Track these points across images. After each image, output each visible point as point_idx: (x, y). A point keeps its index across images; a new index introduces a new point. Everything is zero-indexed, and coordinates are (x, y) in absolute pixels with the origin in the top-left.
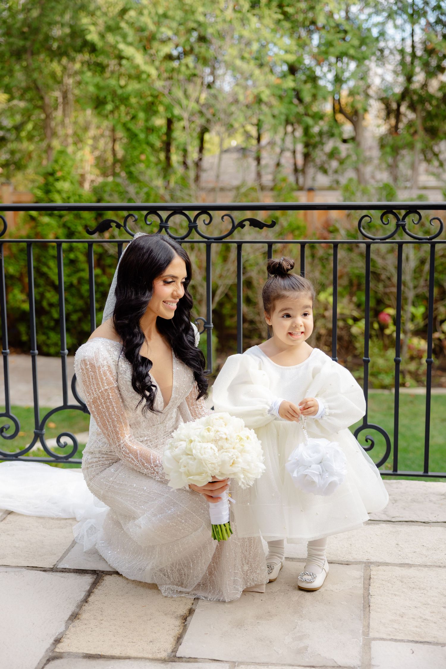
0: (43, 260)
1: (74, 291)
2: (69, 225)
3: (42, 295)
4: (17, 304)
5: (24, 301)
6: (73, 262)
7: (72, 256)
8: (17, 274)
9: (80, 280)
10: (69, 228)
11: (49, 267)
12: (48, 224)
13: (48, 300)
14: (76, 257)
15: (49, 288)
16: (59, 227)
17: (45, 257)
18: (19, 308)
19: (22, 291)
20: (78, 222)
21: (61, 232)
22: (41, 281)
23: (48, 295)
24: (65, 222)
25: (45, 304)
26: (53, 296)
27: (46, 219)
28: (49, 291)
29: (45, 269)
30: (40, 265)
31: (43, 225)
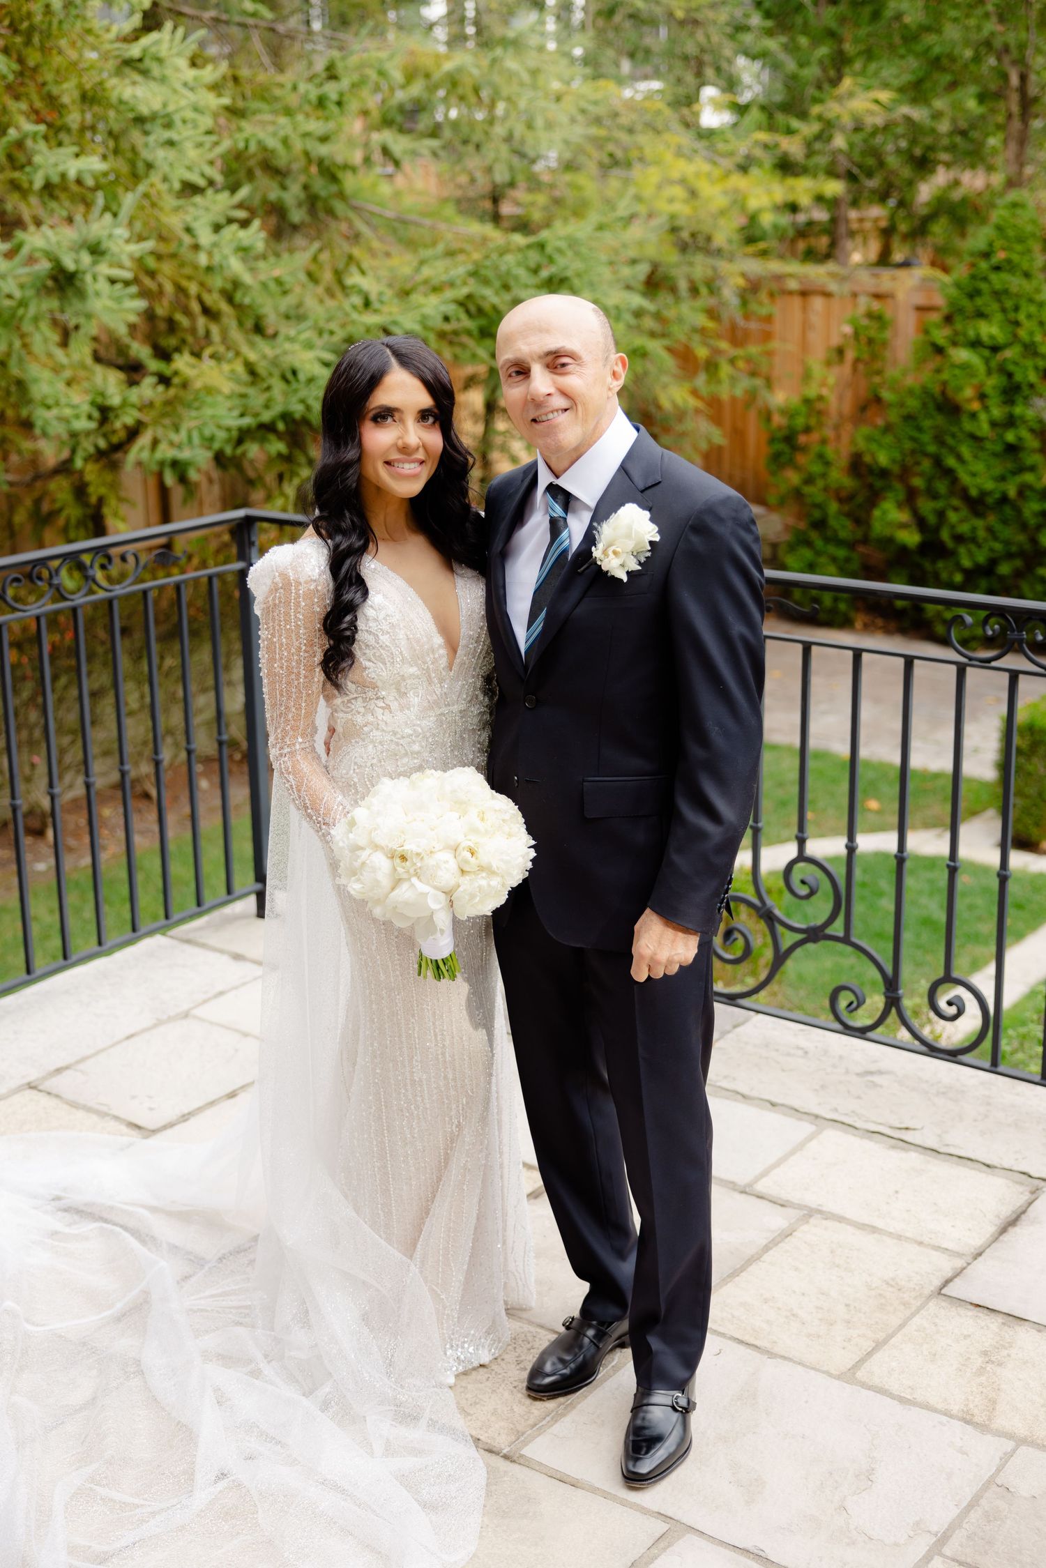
0: (950, 441)
1: (1008, 510)
2: (1011, 368)
3: (941, 515)
4: (887, 532)
5: (903, 526)
6: (1012, 450)
7: (1010, 437)
8: (896, 469)
9: (1023, 491)
10: (1010, 375)
11: (959, 458)
12: (965, 367)
13: (953, 527)
14: (1020, 439)
15: (956, 502)
16: (989, 372)
17: (953, 436)
18: (890, 540)
19: (900, 506)
20: (1029, 363)
21: (993, 383)
22: (942, 486)
23: (953, 517)
24: (1005, 360)
25: (945, 535)
26: (962, 521)
27: (962, 355)
28: (956, 509)
29: (951, 462)
30: (944, 451)
31: (954, 366)
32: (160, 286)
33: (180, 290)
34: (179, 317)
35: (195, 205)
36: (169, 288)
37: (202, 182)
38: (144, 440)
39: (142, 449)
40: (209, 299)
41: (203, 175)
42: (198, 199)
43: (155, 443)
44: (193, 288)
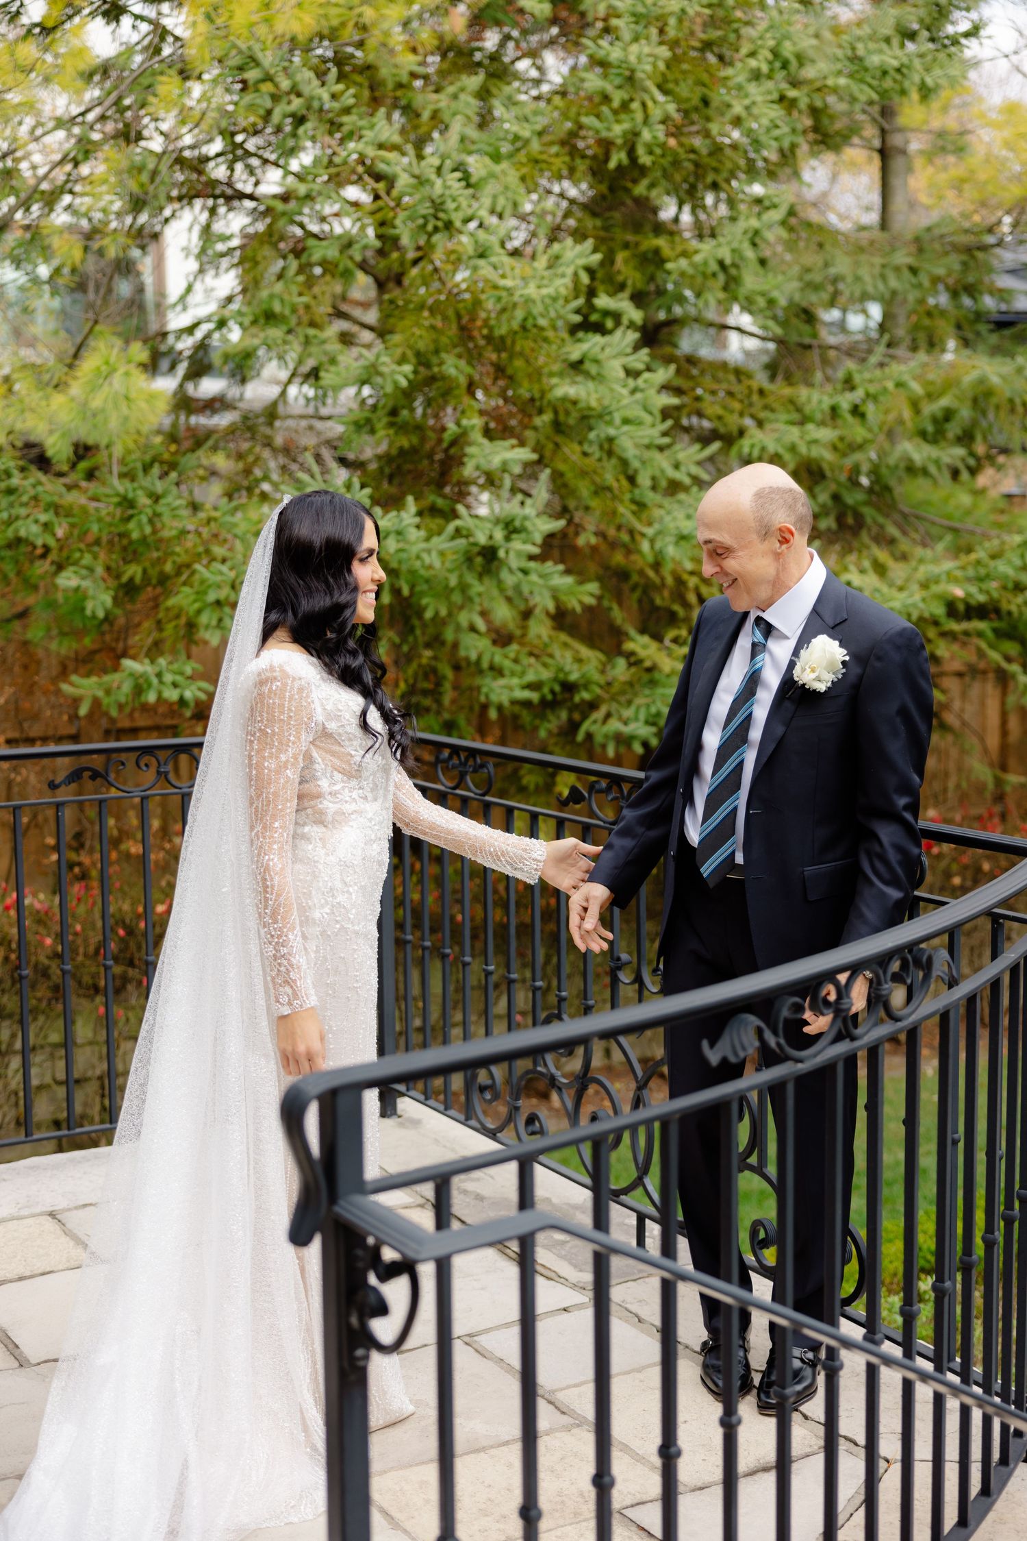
32: (663, 579)
33: (680, 582)
34: (677, 608)
35: (680, 502)
36: (669, 580)
37: (687, 481)
38: (598, 715)
39: (595, 722)
40: (704, 590)
41: (690, 475)
42: (682, 496)
43: (608, 716)
44: (692, 582)
